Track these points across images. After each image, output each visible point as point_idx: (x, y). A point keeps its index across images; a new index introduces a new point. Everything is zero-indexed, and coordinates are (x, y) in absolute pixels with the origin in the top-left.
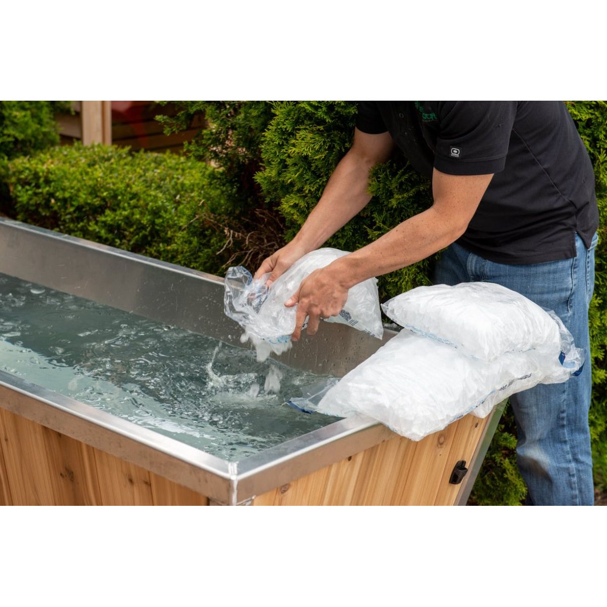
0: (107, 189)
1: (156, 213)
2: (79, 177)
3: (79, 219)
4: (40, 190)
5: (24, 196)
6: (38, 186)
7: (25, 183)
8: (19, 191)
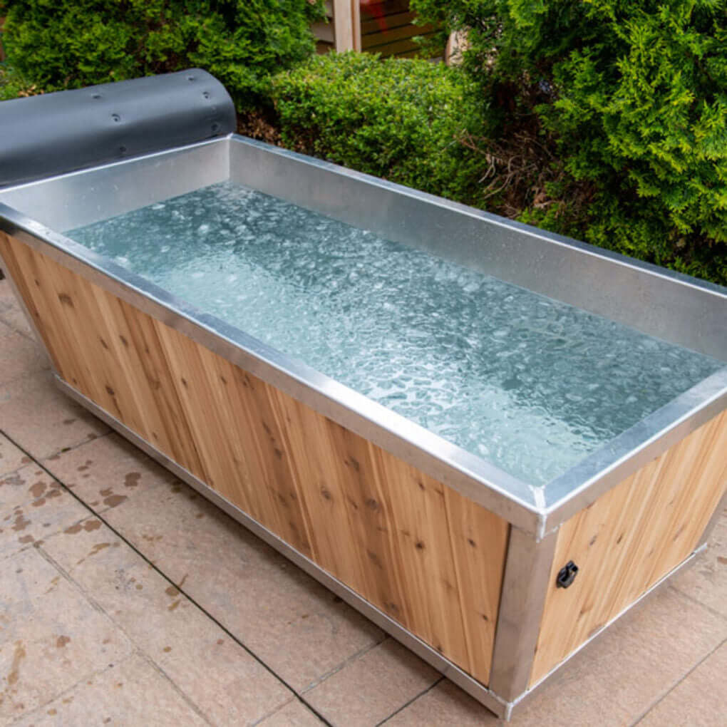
0: (364, 105)
1: (411, 128)
2: (337, 92)
3: (339, 132)
4: (301, 105)
5: (286, 110)
6: (299, 101)
7: (288, 98)
8: (282, 106)
